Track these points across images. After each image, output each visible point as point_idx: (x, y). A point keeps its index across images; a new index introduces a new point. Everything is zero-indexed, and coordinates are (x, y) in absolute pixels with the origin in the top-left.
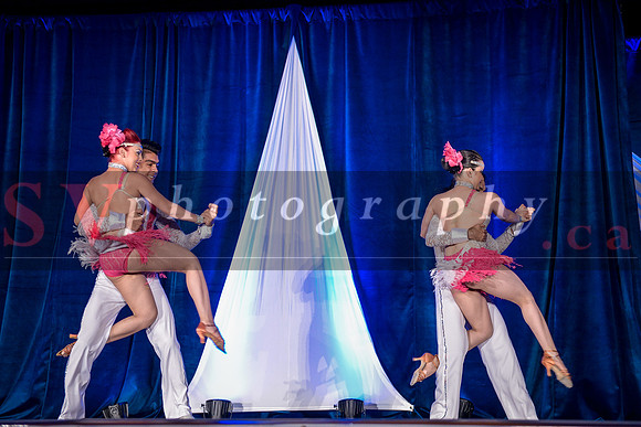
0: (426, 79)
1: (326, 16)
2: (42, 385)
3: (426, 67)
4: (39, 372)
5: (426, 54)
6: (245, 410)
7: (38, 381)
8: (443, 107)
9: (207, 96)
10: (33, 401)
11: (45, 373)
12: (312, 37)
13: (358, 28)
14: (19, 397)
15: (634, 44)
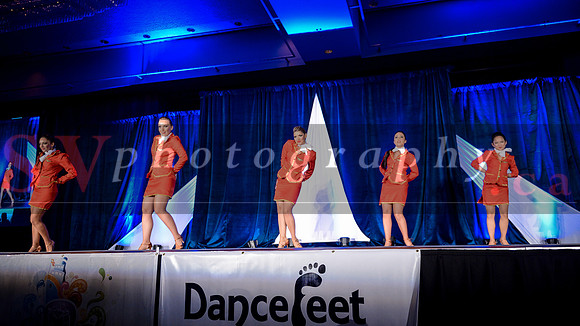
0: (370, 108)
1: (329, 84)
3: (370, 103)
5: (370, 98)
8: (377, 119)
9: (283, 118)
10: (221, 239)
12: (323, 92)
13: (342, 89)
14: (216, 238)
15: (455, 90)
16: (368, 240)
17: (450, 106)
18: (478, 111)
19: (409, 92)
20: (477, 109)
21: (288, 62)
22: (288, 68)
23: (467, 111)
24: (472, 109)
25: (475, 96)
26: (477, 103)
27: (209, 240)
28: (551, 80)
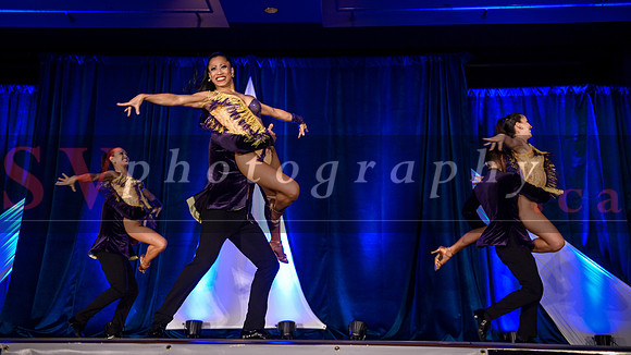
0: (339, 109)
1: (272, 64)
2: (69, 308)
3: (339, 101)
4: (68, 299)
5: (339, 92)
6: (212, 327)
7: (66, 306)
8: (349, 128)
10: (63, 318)
11: (71, 300)
12: (263, 77)
13: (294, 73)
14: (52, 318)
16: (323, 326)
19: (401, 88)
21: (200, 20)
22: (199, 30)
27: (39, 320)
28: (607, 90)
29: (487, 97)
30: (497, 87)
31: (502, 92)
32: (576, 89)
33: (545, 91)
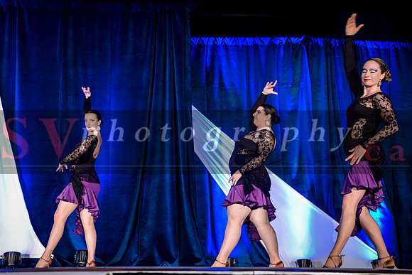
0: (70, 51)
1: (3, 3)
3: (70, 43)
5: (70, 35)
8: (80, 69)
13: (25, 13)
15: (195, 41)
17: (188, 63)
18: (225, 75)
19: (131, 33)
20: (225, 71)
23: (210, 74)
24: (217, 71)
25: (222, 53)
26: (224, 63)
28: (321, 42)
29: (214, 45)
30: (224, 36)
31: (228, 41)
32: (294, 40)
33: (266, 41)
